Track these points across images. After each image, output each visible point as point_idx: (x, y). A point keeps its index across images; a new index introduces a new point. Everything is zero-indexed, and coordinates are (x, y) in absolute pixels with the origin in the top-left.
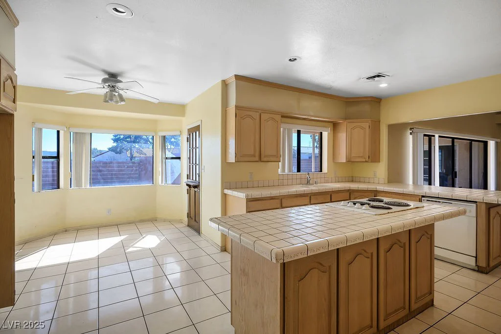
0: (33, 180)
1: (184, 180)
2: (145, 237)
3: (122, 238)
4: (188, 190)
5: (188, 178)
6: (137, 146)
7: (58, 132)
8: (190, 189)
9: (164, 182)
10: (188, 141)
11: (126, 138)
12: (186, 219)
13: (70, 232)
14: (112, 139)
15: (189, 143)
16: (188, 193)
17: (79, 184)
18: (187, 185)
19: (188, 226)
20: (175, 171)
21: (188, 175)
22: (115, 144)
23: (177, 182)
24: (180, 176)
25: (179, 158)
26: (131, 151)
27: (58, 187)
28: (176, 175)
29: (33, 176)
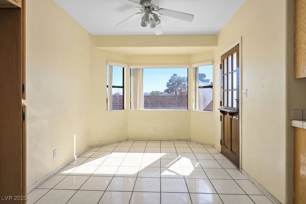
0: (107, 102)
1: (217, 107)
2: (181, 158)
3: (163, 154)
4: (221, 117)
5: (221, 105)
6: (179, 89)
7: (123, 68)
8: (224, 117)
9: (198, 108)
10: (221, 68)
11: (173, 84)
12: (219, 146)
13: (130, 141)
14: (166, 85)
15: (222, 70)
16: (221, 120)
17: (135, 107)
18: (221, 111)
19: (221, 153)
20: (207, 99)
21: (221, 102)
22: (168, 88)
23: (209, 108)
24: (212, 102)
25: (211, 87)
26: (176, 92)
27: (123, 109)
28: (208, 102)
29: (107, 99)
